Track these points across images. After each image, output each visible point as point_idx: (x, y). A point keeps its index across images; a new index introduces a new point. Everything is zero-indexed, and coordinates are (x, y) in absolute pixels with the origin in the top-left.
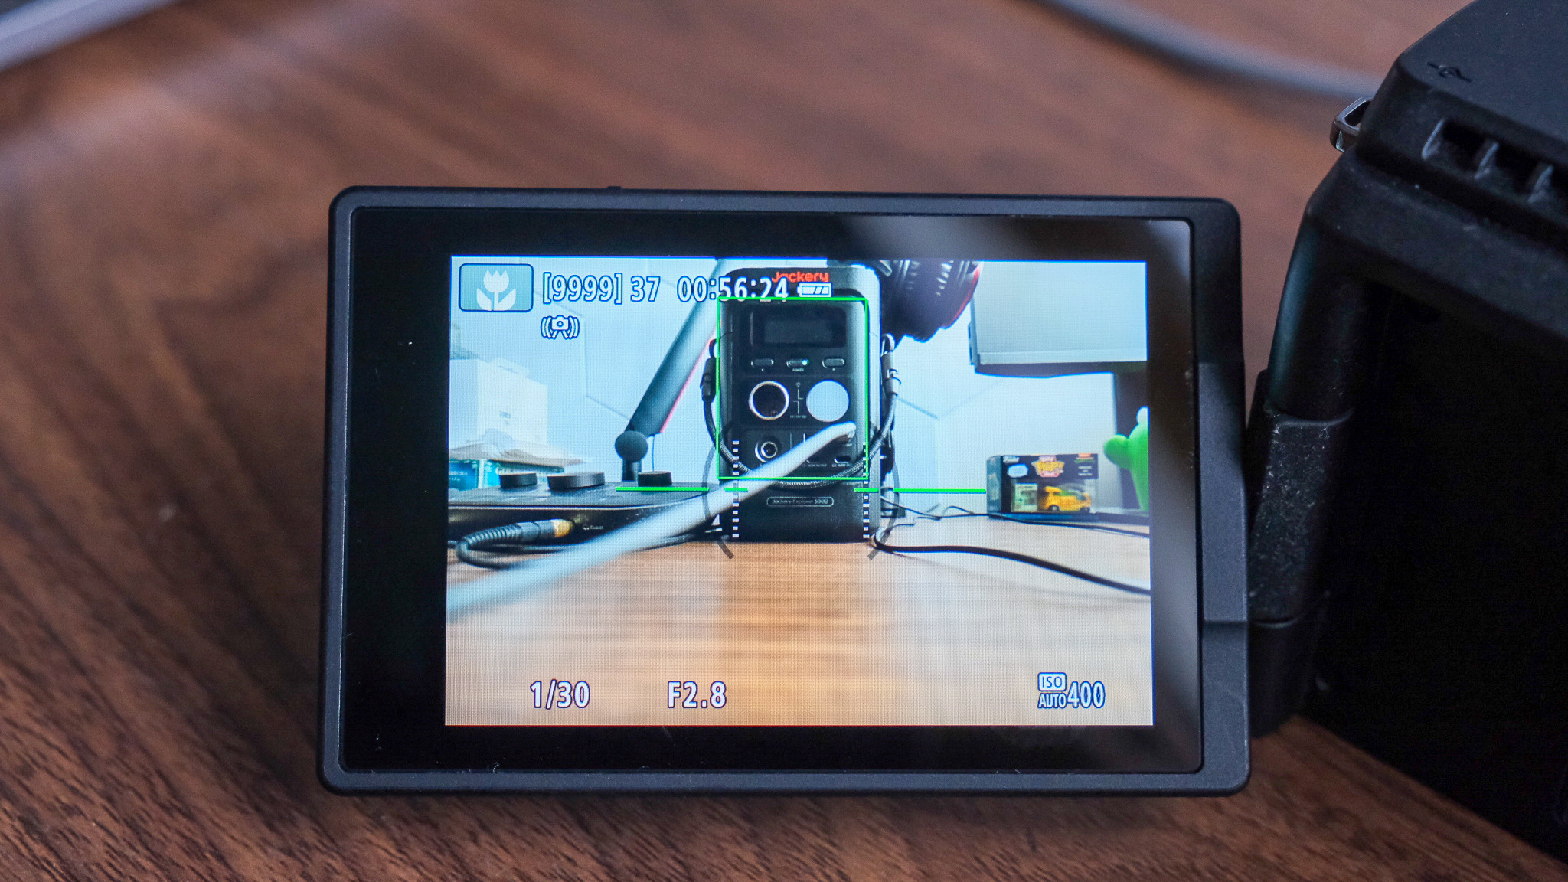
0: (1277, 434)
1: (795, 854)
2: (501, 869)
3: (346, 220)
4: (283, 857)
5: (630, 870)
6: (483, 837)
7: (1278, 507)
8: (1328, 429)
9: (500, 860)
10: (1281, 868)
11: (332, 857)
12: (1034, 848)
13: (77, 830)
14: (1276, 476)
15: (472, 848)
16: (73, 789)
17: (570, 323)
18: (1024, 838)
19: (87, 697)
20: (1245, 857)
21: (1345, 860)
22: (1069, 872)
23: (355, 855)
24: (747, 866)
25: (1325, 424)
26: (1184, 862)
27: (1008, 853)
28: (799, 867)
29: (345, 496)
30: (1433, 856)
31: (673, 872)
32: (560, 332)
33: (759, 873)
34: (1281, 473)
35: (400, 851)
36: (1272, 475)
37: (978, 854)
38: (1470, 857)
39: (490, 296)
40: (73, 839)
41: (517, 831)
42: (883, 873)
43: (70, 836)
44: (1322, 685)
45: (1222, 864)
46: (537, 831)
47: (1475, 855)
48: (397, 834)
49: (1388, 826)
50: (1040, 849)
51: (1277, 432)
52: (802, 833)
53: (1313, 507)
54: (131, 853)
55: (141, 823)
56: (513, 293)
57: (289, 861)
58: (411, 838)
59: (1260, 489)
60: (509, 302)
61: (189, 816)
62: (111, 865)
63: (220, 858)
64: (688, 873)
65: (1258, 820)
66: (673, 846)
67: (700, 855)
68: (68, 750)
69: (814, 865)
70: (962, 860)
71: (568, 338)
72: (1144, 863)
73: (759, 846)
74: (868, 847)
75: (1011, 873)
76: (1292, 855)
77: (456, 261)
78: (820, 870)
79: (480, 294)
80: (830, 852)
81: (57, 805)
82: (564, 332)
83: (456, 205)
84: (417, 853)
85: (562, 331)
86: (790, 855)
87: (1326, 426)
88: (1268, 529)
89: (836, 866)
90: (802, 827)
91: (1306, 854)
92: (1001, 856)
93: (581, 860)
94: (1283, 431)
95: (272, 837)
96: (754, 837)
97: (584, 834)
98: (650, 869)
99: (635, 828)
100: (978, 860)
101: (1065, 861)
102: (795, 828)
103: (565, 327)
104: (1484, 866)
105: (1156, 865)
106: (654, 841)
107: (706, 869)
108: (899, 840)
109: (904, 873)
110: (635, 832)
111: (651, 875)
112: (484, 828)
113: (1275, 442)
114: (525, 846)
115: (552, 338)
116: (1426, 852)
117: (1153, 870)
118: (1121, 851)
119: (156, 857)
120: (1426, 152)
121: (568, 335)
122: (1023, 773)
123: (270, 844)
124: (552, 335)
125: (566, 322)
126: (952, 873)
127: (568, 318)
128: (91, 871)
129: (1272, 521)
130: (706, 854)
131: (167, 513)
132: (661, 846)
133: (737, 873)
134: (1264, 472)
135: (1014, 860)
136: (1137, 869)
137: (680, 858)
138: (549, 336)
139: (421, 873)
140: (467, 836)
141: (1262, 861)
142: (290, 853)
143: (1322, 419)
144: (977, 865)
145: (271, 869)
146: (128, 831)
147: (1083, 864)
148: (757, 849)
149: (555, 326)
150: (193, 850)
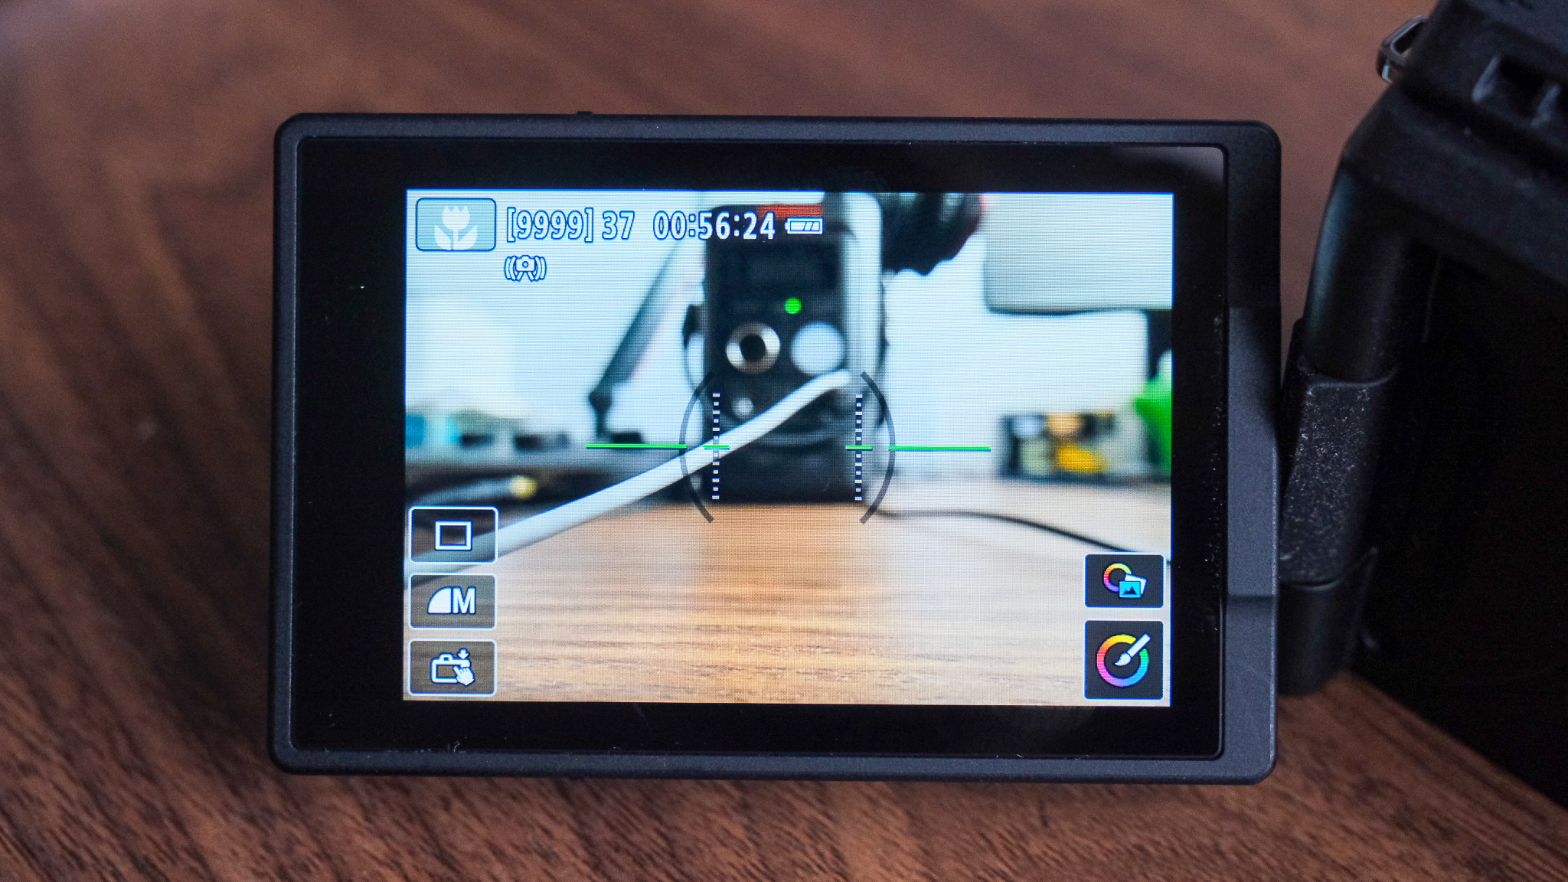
0: (1310, 396)
1: (788, 828)
2: (471, 840)
3: (292, 151)
4: (245, 825)
5: (609, 844)
6: (457, 805)
7: (1314, 469)
8: (1367, 391)
9: (473, 831)
10: (1314, 850)
11: (295, 825)
12: (1045, 824)
13: (33, 791)
14: (1310, 439)
15: (443, 817)
16: (31, 746)
17: (536, 264)
18: (1034, 810)
19: (51, 640)
20: (1276, 836)
21: (1385, 842)
22: (1081, 852)
23: (320, 823)
24: (734, 842)
25: (1364, 385)
26: (1207, 841)
27: (1017, 830)
28: (791, 844)
29: (294, 454)
30: (1482, 837)
31: (655, 848)
32: (525, 274)
33: (746, 849)
34: (1316, 435)
35: (367, 819)
36: (1307, 438)
37: (984, 830)
38: (1523, 840)
39: (449, 233)
40: (26, 801)
41: (493, 798)
42: (879, 851)
43: (23, 797)
44: (1370, 642)
45: (1249, 845)
46: (514, 798)
47: (1529, 836)
48: (366, 800)
49: (1435, 802)
50: (1052, 825)
51: (1310, 393)
52: (796, 803)
53: (1353, 469)
54: (85, 818)
55: (98, 784)
56: (474, 230)
57: (251, 830)
58: (380, 805)
59: (1294, 452)
60: (469, 242)
61: (150, 777)
62: (64, 832)
63: (179, 825)
64: (671, 848)
65: (1291, 792)
66: (658, 818)
67: (685, 827)
68: (28, 700)
69: (805, 840)
70: (966, 837)
71: (534, 280)
72: (1164, 843)
73: (749, 818)
74: (866, 820)
75: (1018, 853)
76: (1327, 835)
77: (413, 196)
78: (812, 846)
79: (438, 231)
80: (824, 825)
81: (13, 763)
82: (530, 274)
83: (412, 134)
84: (385, 822)
85: (527, 272)
86: (781, 828)
87: (1365, 388)
88: (1302, 492)
89: (829, 841)
90: (796, 796)
91: (1342, 834)
92: (1010, 833)
93: (559, 832)
94: (1317, 392)
95: (234, 802)
96: (744, 807)
97: (561, 802)
98: (631, 843)
99: (617, 794)
100: (983, 836)
101: (1078, 839)
102: (788, 797)
103: (531, 267)
104: (1539, 850)
105: (1177, 846)
106: (637, 811)
107: (689, 844)
108: (900, 813)
109: (903, 851)
110: (618, 801)
111: (632, 850)
112: (458, 793)
113: (1308, 404)
114: (499, 815)
115: (516, 280)
116: (1475, 833)
117: (1173, 850)
118: (1138, 828)
119: (112, 824)
120: (1479, 93)
121: (534, 276)
122: (1025, 758)
123: (231, 810)
124: (516, 276)
125: (531, 262)
126: (956, 853)
127: (534, 258)
128: (44, 839)
129: (1308, 484)
130: (692, 826)
131: (147, 429)
132: (643, 817)
133: (723, 849)
134: (1297, 434)
135: (1022, 836)
136: (1157, 849)
137: (663, 829)
138: (514, 278)
139: (388, 845)
140: (439, 803)
141: (1294, 842)
142: (251, 820)
143: (1361, 381)
144: (982, 843)
145: (232, 838)
146: (84, 792)
147: (1098, 843)
148: (745, 821)
149: (519, 267)
150: (151, 816)
